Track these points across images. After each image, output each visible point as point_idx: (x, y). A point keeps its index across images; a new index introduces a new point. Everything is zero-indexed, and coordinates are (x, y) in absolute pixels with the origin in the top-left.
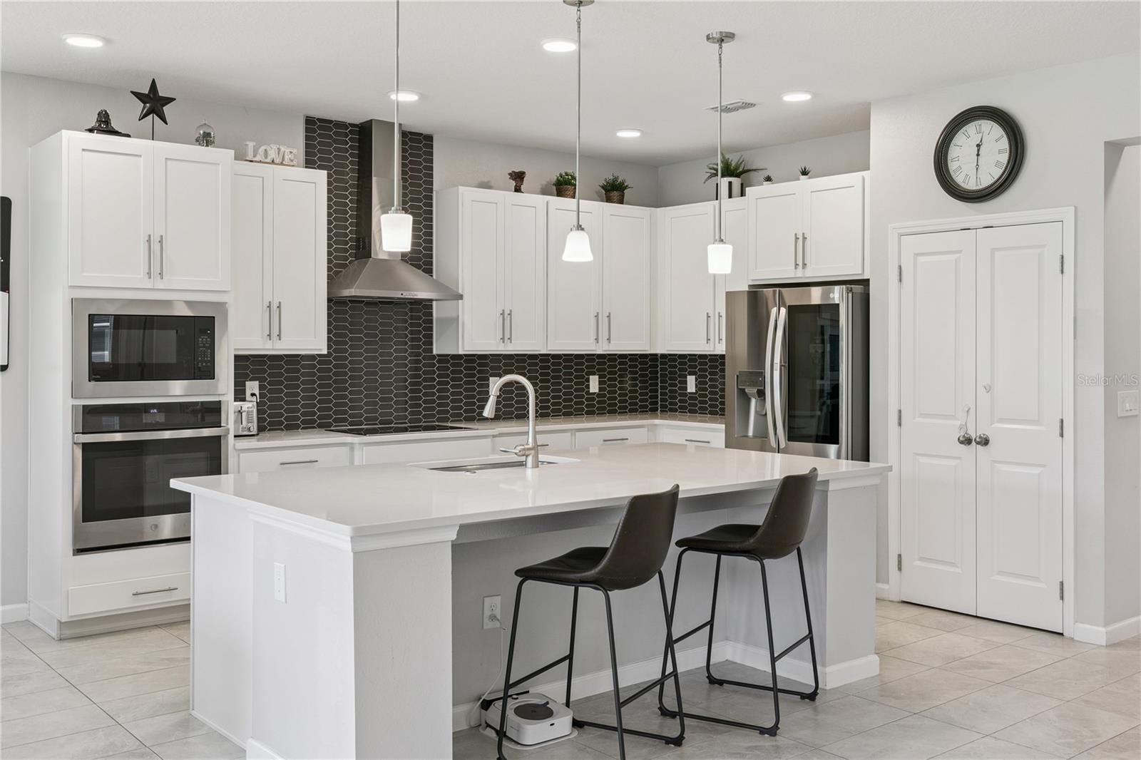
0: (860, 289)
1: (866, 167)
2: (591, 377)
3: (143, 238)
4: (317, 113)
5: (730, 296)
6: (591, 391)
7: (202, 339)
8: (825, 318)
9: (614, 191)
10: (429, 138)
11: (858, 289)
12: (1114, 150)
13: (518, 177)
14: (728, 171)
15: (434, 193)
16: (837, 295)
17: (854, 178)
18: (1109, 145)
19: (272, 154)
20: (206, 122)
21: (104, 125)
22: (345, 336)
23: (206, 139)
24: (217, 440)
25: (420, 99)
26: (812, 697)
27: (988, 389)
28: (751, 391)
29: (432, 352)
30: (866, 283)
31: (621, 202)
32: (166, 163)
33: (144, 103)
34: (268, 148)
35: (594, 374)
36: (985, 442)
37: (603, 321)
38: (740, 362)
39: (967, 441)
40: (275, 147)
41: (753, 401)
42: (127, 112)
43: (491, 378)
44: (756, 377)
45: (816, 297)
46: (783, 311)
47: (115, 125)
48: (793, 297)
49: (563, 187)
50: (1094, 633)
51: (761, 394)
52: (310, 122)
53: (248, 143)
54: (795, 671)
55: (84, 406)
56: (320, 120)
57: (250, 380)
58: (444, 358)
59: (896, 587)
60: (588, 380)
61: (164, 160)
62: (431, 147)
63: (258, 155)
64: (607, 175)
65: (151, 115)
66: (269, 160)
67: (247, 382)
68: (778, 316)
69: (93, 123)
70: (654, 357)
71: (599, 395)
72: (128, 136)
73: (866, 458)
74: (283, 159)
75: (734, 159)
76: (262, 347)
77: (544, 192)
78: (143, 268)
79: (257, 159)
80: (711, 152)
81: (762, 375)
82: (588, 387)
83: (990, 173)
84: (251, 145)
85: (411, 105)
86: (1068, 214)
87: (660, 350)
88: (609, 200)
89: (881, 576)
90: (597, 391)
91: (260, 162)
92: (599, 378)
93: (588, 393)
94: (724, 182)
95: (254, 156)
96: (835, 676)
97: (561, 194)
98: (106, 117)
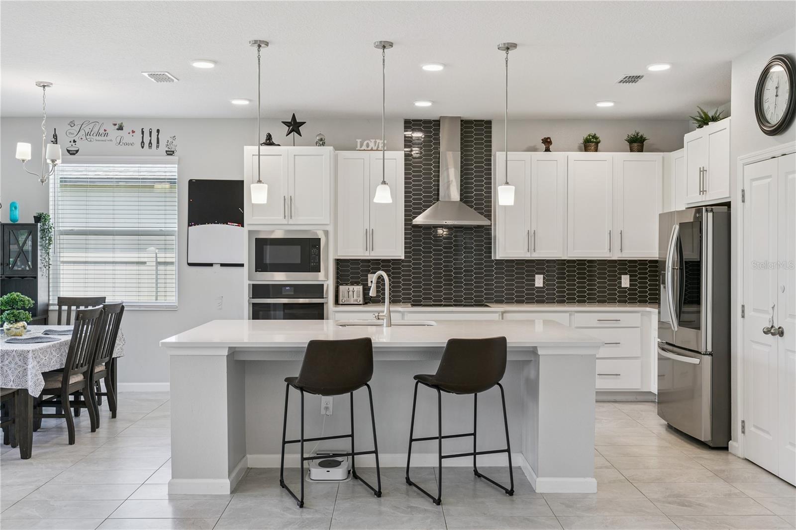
0: (723, 207)
1: (731, 112)
2: (622, 276)
3: (282, 198)
4: (412, 117)
5: (661, 217)
6: (622, 286)
7: (314, 250)
9: (637, 143)
10: (489, 123)
15: (492, 156)
16: (700, 214)
19: (372, 145)
20: (321, 133)
21: (269, 141)
22: (431, 248)
23: (321, 142)
24: (318, 305)
25: (432, 104)
29: (491, 258)
30: (729, 204)
32: (294, 158)
33: (289, 126)
34: (369, 142)
35: (626, 274)
40: (373, 141)
42: (280, 132)
43: (536, 275)
46: (677, 227)
47: (274, 140)
49: (590, 144)
52: (407, 122)
53: (357, 140)
55: (253, 284)
56: (414, 121)
57: (371, 273)
58: (500, 262)
60: (620, 278)
61: (293, 156)
62: (491, 128)
63: (363, 147)
64: (632, 132)
65: (293, 133)
66: (370, 148)
67: (369, 275)
69: (263, 140)
71: (629, 289)
72: (279, 145)
74: (378, 147)
76: (363, 255)
78: (283, 214)
79: (362, 149)
82: (620, 283)
83: (782, 110)
84: (359, 141)
90: (628, 286)
91: (364, 150)
92: (630, 277)
93: (620, 287)
95: (361, 147)
97: (586, 149)
98: (269, 137)
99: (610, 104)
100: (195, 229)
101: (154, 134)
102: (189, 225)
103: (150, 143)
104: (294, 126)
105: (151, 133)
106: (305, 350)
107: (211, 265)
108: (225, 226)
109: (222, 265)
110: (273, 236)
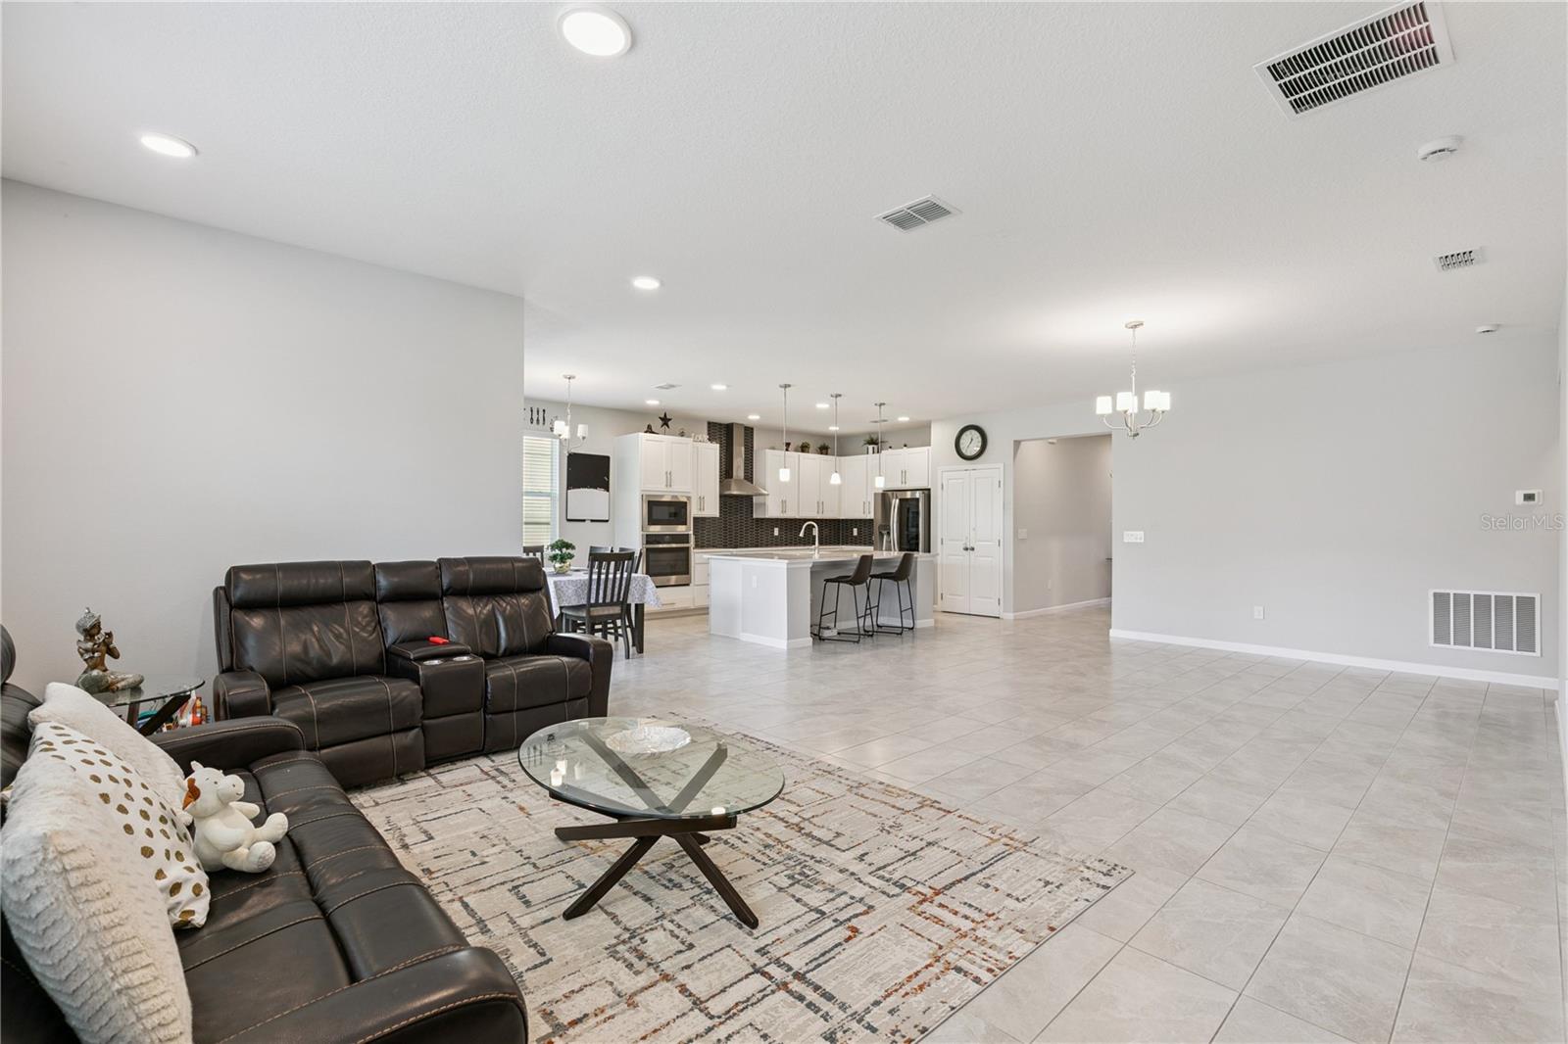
0: (927, 492)
1: (930, 445)
3: (664, 473)
4: (712, 421)
5: (875, 494)
7: (683, 510)
8: (914, 503)
9: (824, 450)
10: (752, 429)
11: (926, 492)
12: (1017, 444)
13: (788, 445)
14: (872, 442)
15: (755, 451)
16: (918, 495)
17: (925, 448)
18: (1015, 441)
20: (681, 427)
21: (650, 430)
22: (725, 510)
23: (682, 434)
24: (688, 549)
26: (912, 628)
27: (974, 529)
28: (885, 532)
29: (753, 517)
30: (929, 490)
31: (827, 454)
32: (670, 443)
33: (662, 421)
36: (973, 549)
37: (820, 505)
38: (879, 522)
39: (967, 549)
41: (885, 537)
42: (657, 424)
43: (775, 528)
44: (886, 527)
45: (909, 495)
46: (897, 501)
47: (654, 429)
48: (901, 495)
49: (804, 448)
50: (1010, 616)
51: (889, 533)
52: (709, 423)
53: (692, 434)
54: (908, 623)
55: (646, 534)
56: (712, 423)
57: (698, 526)
58: (757, 520)
59: (940, 606)
62: (753, 433)
63: (696, 439)
64: (820, 443)
65: (665, 425)
66: (699, 441)
68: (895, 503)
69: (646, 429)
70: (838, 520)
72: (658, 434)
73: (929, 551)
75: (875, 437)
76: (702, 514)
77: (796, 450)
78: (665, 483)
80: (864, 434)
81: (889, 526)
83: (975, 449)
85: (758, 421)
86: (1001, 466)
87: (842, 517)
88: (822, 454)
89: (935, 603)
91: (696, 441)
94: (871, 447)
96: (920, 624)
97: (803, 451)
98: (649, 427)
99: (838, 428)
100: (573, 492)
101: (541, 413)
102: (568, 488)
103: (538, 420)
104: (665, 421)
105: (538, 412)
106: (857, 562)
107: (584, 521)
108: (595, 490)
109: (592, 521)
110: (664, 499)
